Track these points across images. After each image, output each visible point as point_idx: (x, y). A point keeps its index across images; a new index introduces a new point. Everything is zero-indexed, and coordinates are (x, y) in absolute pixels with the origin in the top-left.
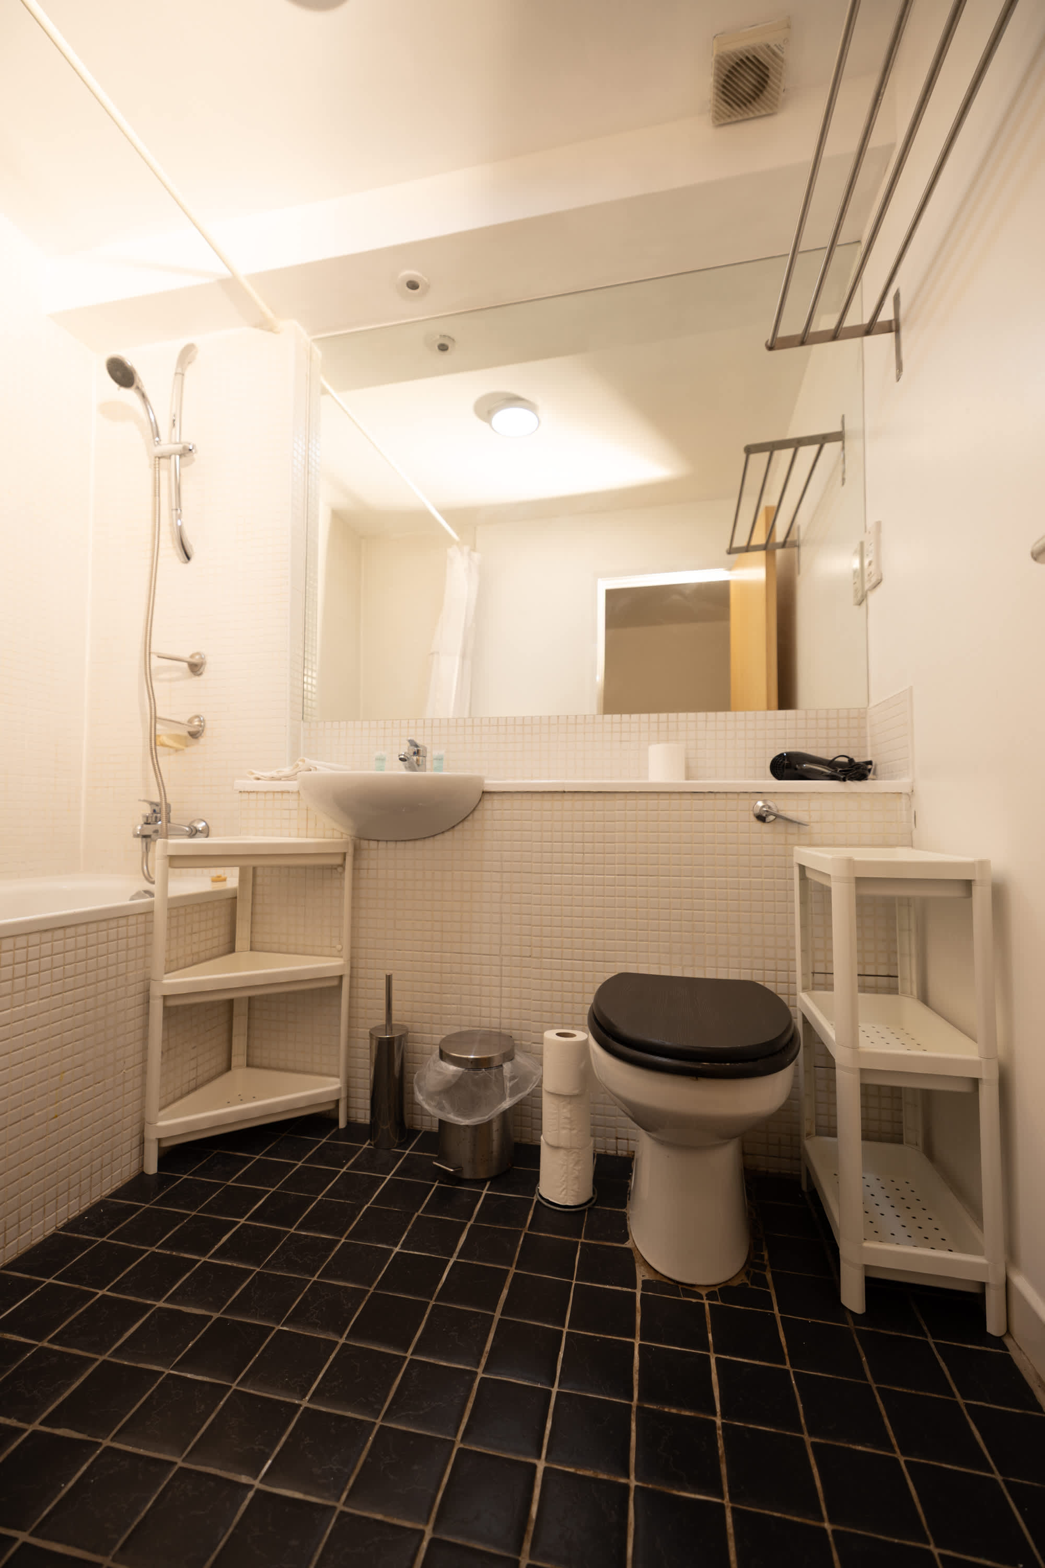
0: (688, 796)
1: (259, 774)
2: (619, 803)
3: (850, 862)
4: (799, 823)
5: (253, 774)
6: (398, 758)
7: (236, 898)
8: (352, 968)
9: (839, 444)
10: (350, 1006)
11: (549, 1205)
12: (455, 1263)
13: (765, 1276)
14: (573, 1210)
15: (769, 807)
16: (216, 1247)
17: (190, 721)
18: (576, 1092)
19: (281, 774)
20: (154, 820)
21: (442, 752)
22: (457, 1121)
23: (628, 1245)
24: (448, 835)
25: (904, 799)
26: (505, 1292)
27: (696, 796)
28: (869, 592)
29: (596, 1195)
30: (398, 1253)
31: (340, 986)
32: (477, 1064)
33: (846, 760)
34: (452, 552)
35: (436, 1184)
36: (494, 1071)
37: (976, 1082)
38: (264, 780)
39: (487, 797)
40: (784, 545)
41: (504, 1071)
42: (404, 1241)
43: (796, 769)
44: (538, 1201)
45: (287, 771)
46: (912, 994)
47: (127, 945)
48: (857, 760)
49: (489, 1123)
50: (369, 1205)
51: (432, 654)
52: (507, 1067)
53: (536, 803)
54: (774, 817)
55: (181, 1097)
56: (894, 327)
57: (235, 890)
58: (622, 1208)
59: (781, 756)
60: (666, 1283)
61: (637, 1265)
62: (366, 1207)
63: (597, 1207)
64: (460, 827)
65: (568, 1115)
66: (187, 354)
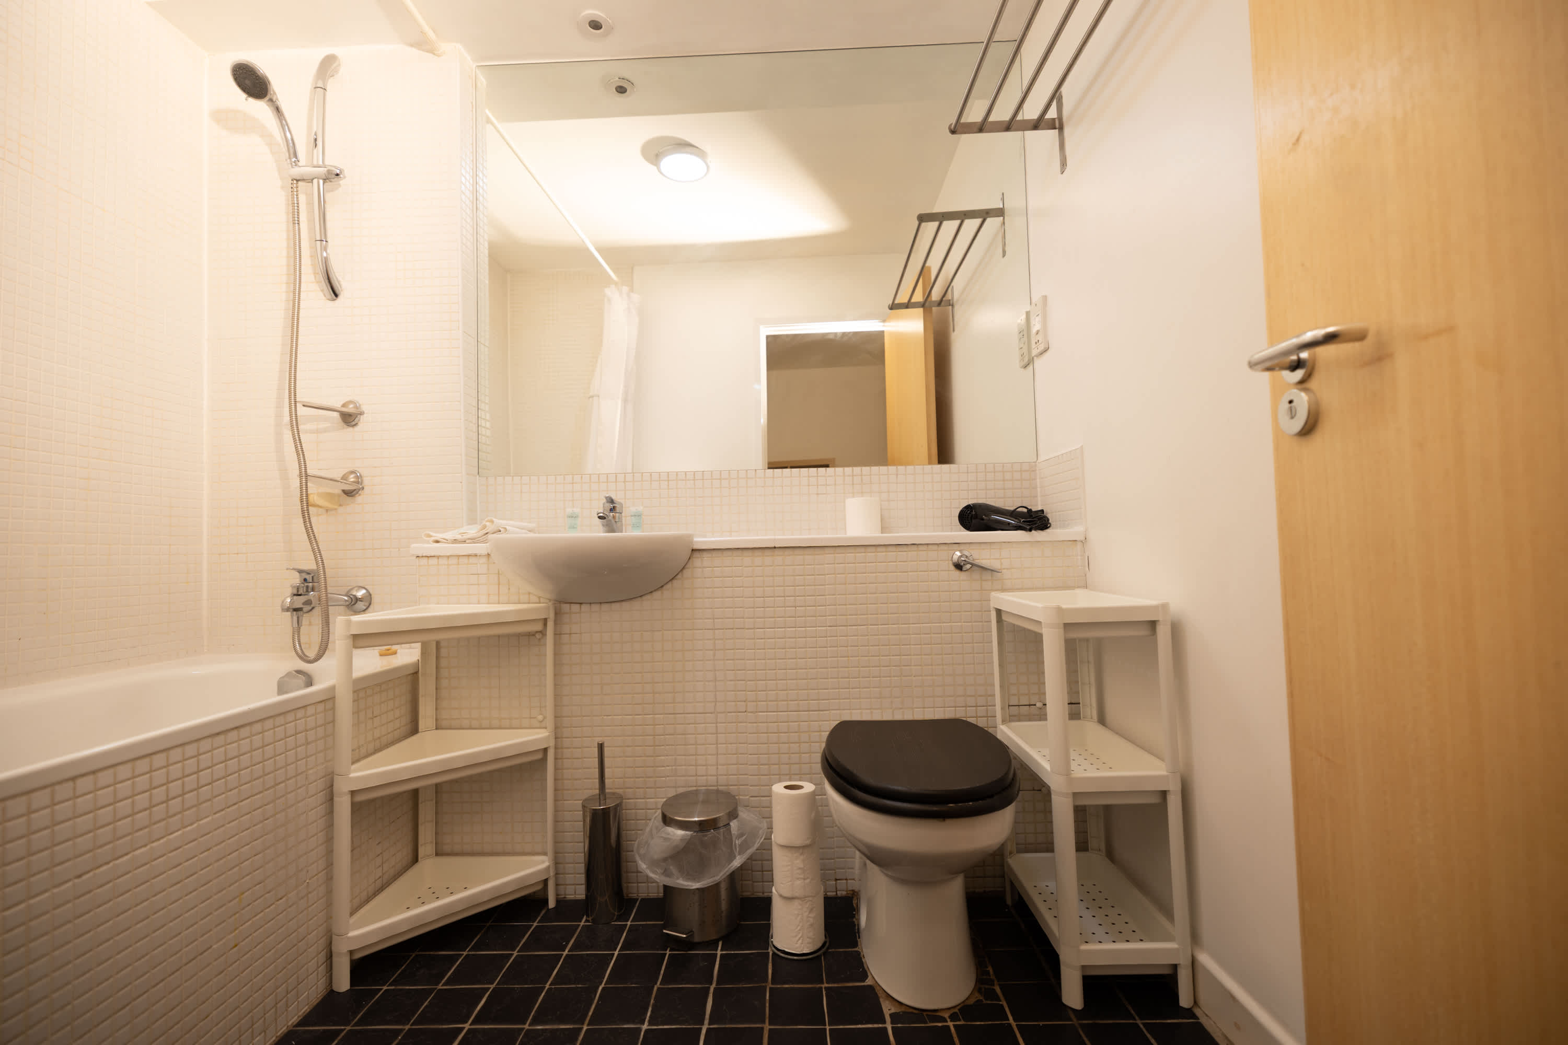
0: (893, 549)
1: (439, 536)
2: (828, 556)
3: (1059, 610)
4: (992, 570)
5: (430, 536)
6: (597, 516)
7: (416, 673)
8: (556, 738)
9: (1002, 218)
11: (786, 956)
12: (708, 1030)
13: (994, 990)
14: (810, 957)
15: (967, 557)
17: (345, 477)
18: (808, 842)
19: (466, 537)
20: (305, 590)
21: (641, 508)
22: (688, 885)
23: (869, 982)
24: (657, 595)
25: (1079, 545)
27: (899, 549)
28: (1035, 358)
29: (829, 939)
30: (647, 1031)
31: (544, 759)
32: (703, 826)
33: (1025, 510)
34: (610, 291)
36: (721, 831)
37: (1164, 794)
38: (445, 543)
39: (696, 554)
40: (939, 303)
41: (732, 829)
42: (650, 1017)
43: (983, 520)
44: (774, 954)
45: (473, 531)
46: (1092, 718)
47: (307, 739)
48: (1034, 510)
49: (718, 884)
50: (603, 985)
51: (592, 397)
52: (734, 824)
53: (747, 559)
54: (971, 566)
55: (367, 901)
56: (1057, 125)
57: (416, 664)
58: (854, 948)
59: (968, 507)
60: (912, 1013)
61: (881, 1000)
62: (600, 988)
63: (830, 950)
64: (669, 586)
65: (802, 866)
66: (328, 66)
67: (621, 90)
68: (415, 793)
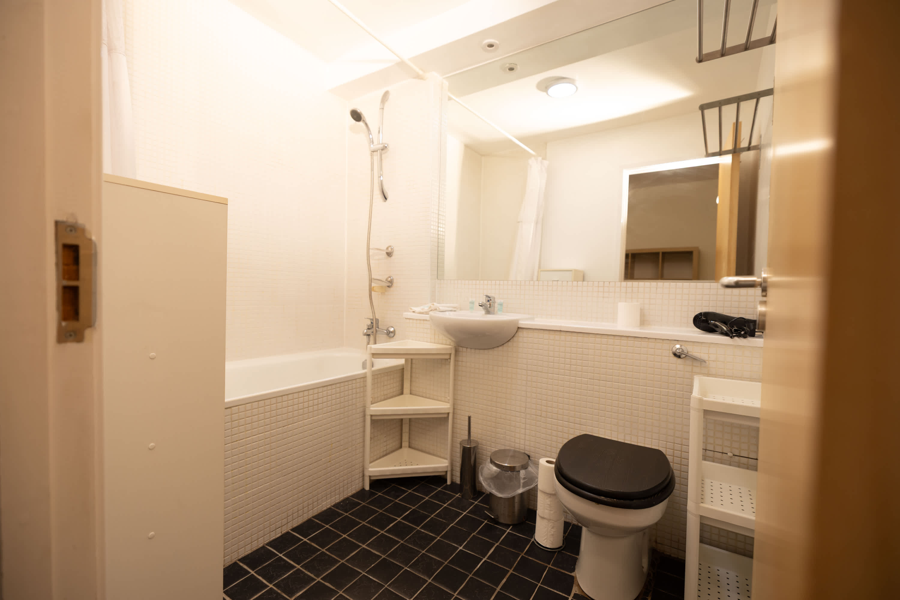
0: (632, 339)
1: (415, 310)
4: (701, 361)
5: (411, 309)
6: (480, 305)
7: (403, 369)
8: (454, 409)
10: (453, 427)
11: (538, 545)
12: (485, 561)
14: (549, 550)
15: (683, 351)
16: (388, 528)
17: (387, 280)
19: (423, 311)
20: (372, 327)
21: (502, 301)
22: (497, 495)
23: (573, 574)
24: (500, 348)
26: (505, 580)
27: (636, 339)
29: (564, 545)
30: (461, 550)
31: (448, 417)
32: (508, 469)
34: (532, 161)
35: (486, 522)
36: (515, 473)
38: (417, 313)
39: (520, 330)
41: (520, 474)
42: (465, 545)
43: (709, 324)
44: (533, 542)
47: (356, 391)
49: (514, 498)
50: (453, 525)
51: (519, 222)
52: (522, 473)
53: (546, 335)
54: (686, 356)
55: (380, 458)
57: (403, 365)
58: (575, 555)
59: (703, 313)
60: (586, 598)
61: (574, 585)
62: (451, 525)
63: (563, 551)
64: (506, 344)
65: (549, 503)
66: (385, 96)
67: (511, 69)
68: (402, 420)
